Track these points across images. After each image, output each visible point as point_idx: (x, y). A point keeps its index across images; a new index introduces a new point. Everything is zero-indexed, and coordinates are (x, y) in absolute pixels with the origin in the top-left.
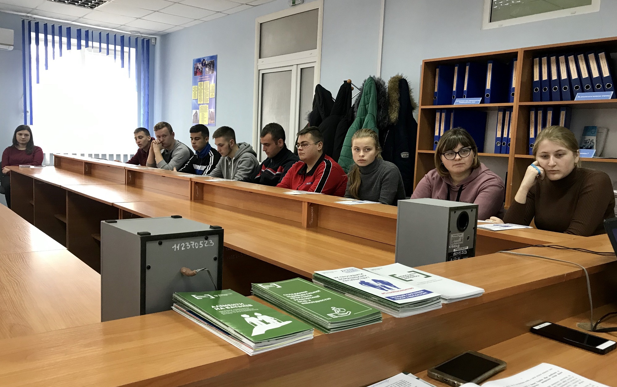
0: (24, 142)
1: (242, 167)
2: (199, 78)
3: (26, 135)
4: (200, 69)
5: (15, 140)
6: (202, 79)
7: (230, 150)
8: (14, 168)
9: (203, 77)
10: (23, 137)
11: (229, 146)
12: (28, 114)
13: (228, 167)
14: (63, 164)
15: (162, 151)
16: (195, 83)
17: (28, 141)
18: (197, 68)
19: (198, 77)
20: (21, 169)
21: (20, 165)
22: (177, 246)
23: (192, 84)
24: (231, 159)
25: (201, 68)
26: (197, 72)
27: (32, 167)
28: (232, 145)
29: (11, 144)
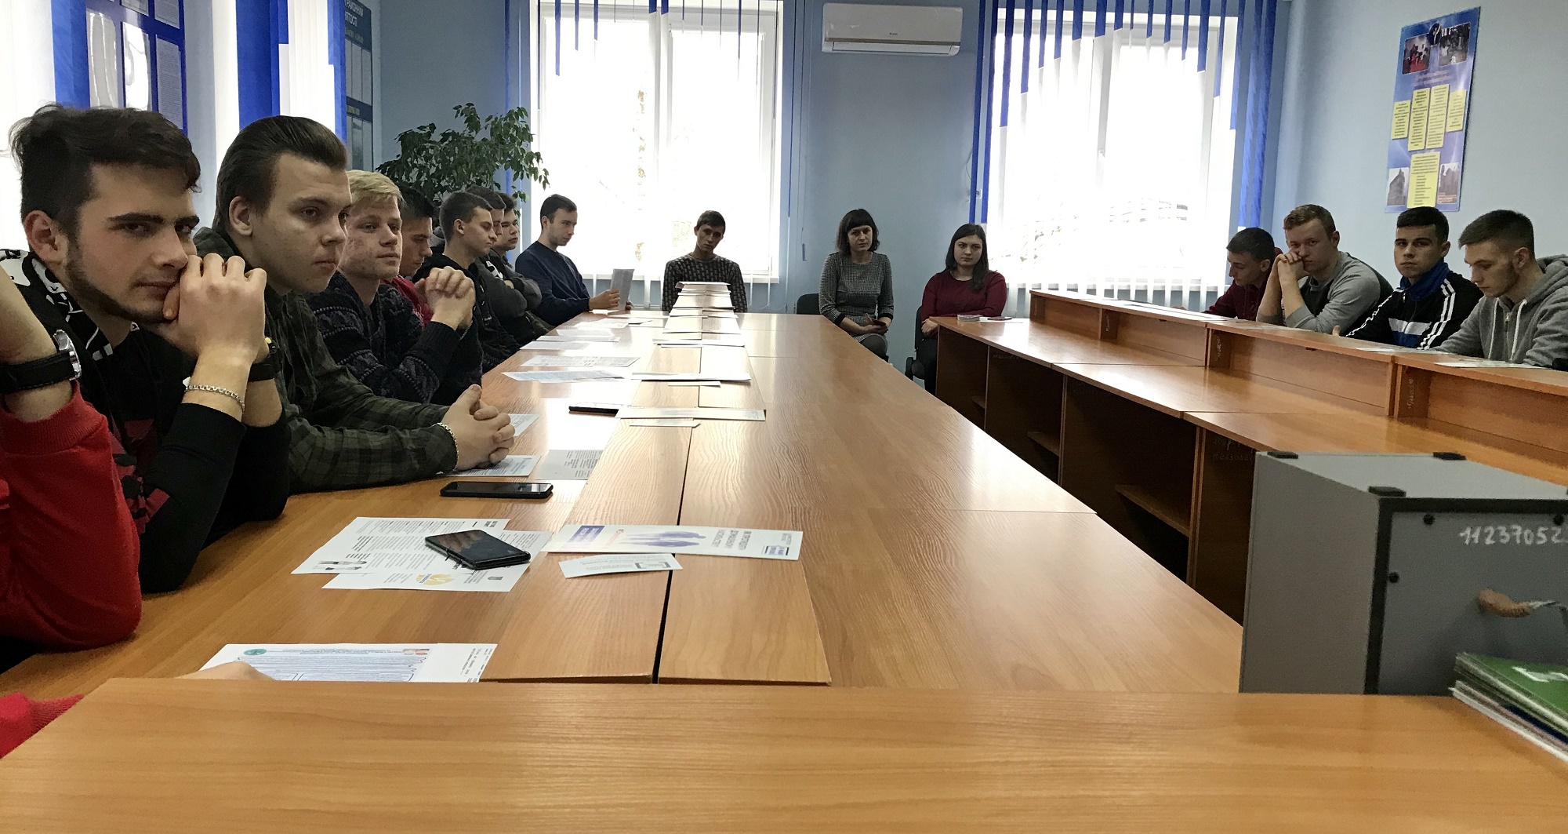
0: (969, 263)
1: (1551, 328)
2: (1417, 79)
3: (975, 247)
4: (1421, 54)
5: (951, 259)
6: (1425, 79)
7: (1513, 278)
8: (947, 322)
9: (1428, 75)
10: (968, 251)
11: (1511, 267)
12: (979, 198)
13: (1501, 328)
14: (1051, 314)
15: (1303, 282)
16: (1402, 94)
17: (975, 261)
18: (1414, 51)
19: (1415, 76)
20: (961, 324)
21: (959, 316)
22: (1472, 533)
23: (1393, 98)
24: (1513, 304)
25: (1426, 50)
26: (1412, 62)
27: (984, 319)
28: (1522, 264)
29: (941, 267)
